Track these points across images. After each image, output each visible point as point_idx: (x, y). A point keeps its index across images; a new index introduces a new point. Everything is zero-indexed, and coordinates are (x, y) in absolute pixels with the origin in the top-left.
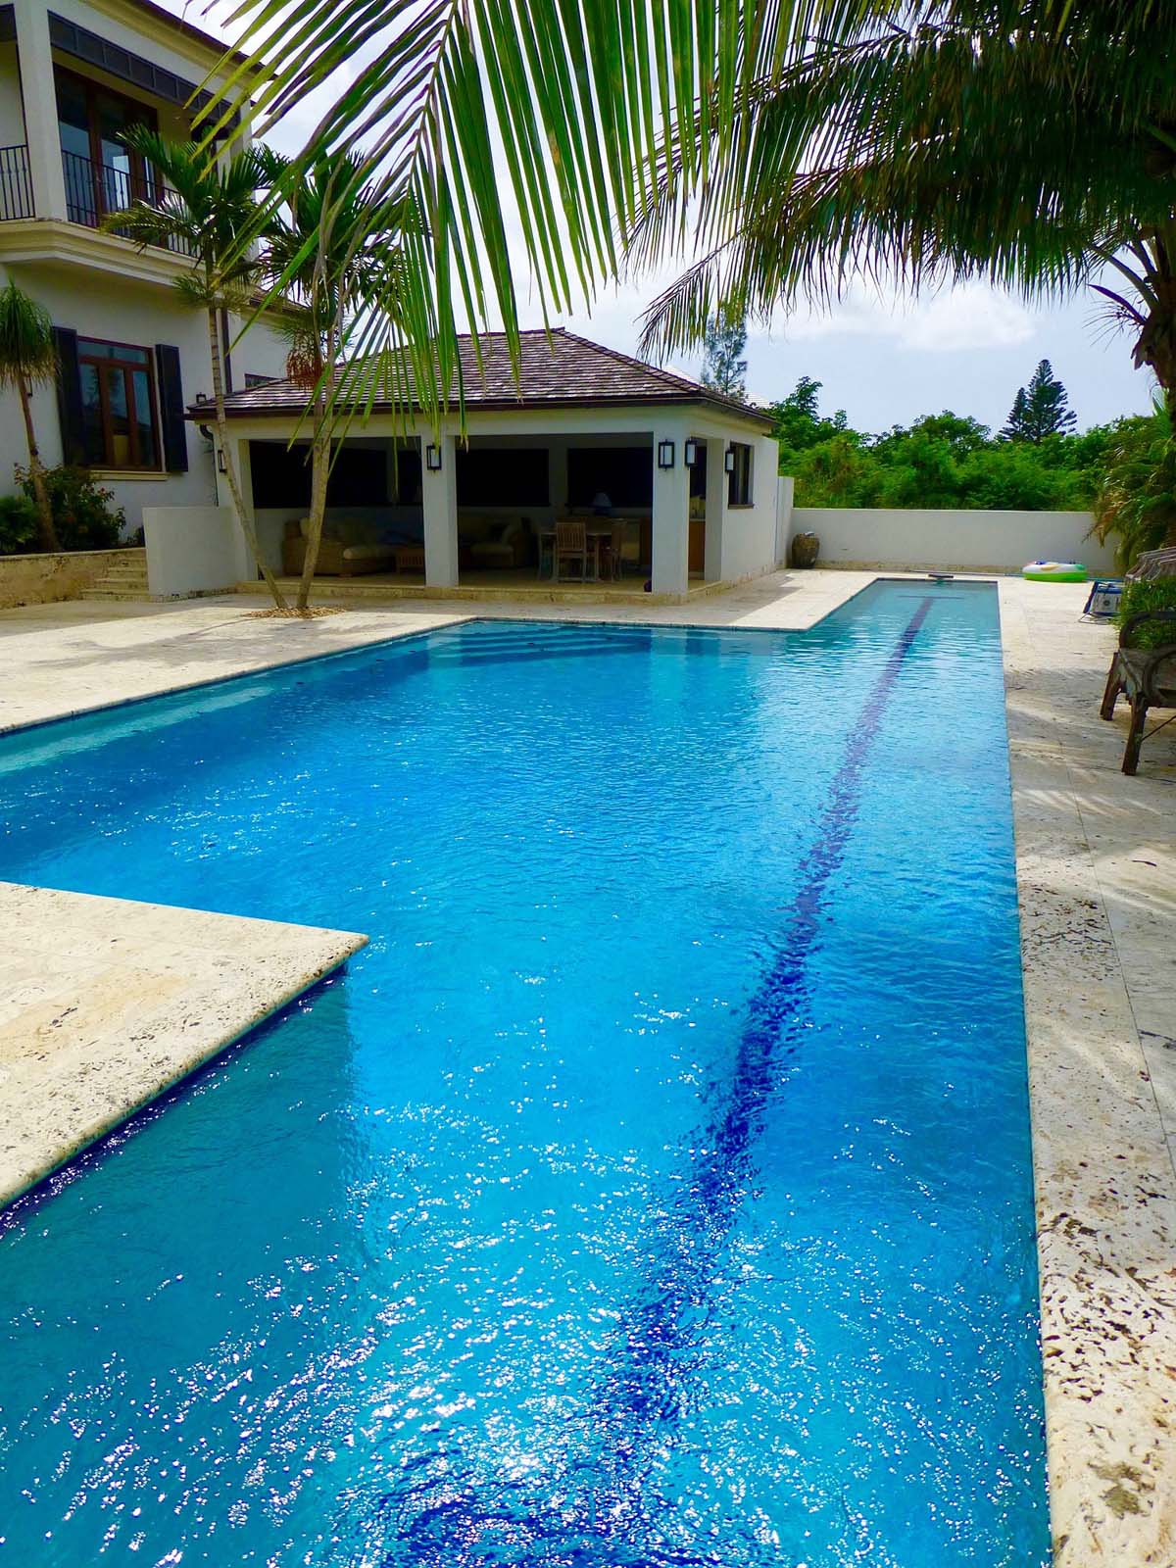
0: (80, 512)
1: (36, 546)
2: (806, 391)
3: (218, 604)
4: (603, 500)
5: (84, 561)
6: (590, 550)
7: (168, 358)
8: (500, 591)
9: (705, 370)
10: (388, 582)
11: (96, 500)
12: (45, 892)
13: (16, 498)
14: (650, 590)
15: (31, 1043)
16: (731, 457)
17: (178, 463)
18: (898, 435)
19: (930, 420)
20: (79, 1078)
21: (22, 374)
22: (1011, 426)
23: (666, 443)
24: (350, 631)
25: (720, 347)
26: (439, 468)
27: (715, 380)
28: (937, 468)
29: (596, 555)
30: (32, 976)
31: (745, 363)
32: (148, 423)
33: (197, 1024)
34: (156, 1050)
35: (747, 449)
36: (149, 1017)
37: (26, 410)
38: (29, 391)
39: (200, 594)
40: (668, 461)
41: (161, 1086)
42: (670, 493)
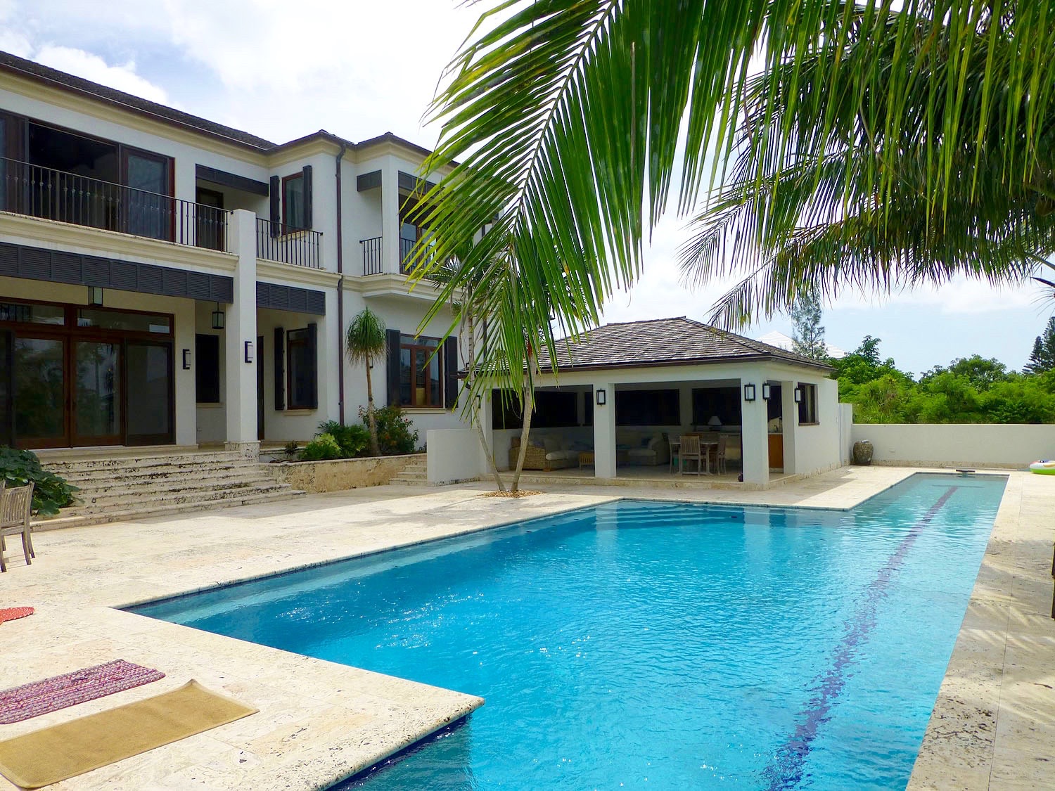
0: (393, 433)
1: (366, 453)
2: (869, 345)
3: (466, 488)
4: (715, 421)
5: (392, 461)
6: (703, 454)
7: (451, 343)
8: (643, 481)
9: (794, 335)
10: (572, 475)
11: (402, 426)
12: (312, 659)
13: (358, 425)
14: (742, 481)
15: (277, 746)
16: (799, 392)
17: (451, 402)
18: (939, 372)
19: (963, 362)
20: (295, 769)
21: (367, 356)
22: (1033, 363)
23: (750, 385)
24: (539, 506)
25: (804, 319)
26: (604, 403)
27: (803, 340)
28: (962, 396)
29: (707, 457)
30: (289, 708)
31: (823, 328)
32: (437, 379)
33: (368, 744)
34: (340, 756)
35: (813, 387)
36: (343, 738)
37: (368, 376)
38: (371, 365)
39: (457, 482)
40: (751, 397)
41: (337, 779)
42: (754, 417)
